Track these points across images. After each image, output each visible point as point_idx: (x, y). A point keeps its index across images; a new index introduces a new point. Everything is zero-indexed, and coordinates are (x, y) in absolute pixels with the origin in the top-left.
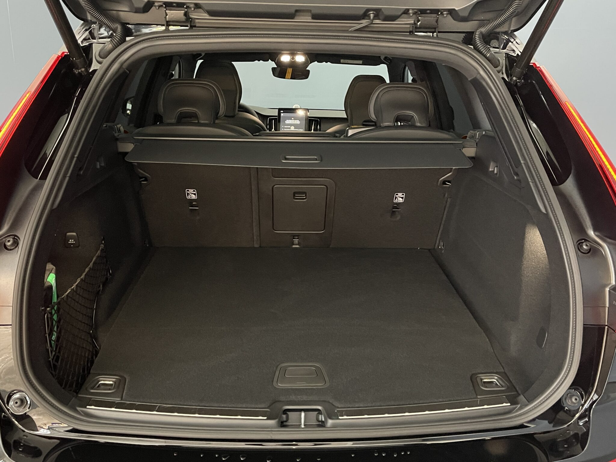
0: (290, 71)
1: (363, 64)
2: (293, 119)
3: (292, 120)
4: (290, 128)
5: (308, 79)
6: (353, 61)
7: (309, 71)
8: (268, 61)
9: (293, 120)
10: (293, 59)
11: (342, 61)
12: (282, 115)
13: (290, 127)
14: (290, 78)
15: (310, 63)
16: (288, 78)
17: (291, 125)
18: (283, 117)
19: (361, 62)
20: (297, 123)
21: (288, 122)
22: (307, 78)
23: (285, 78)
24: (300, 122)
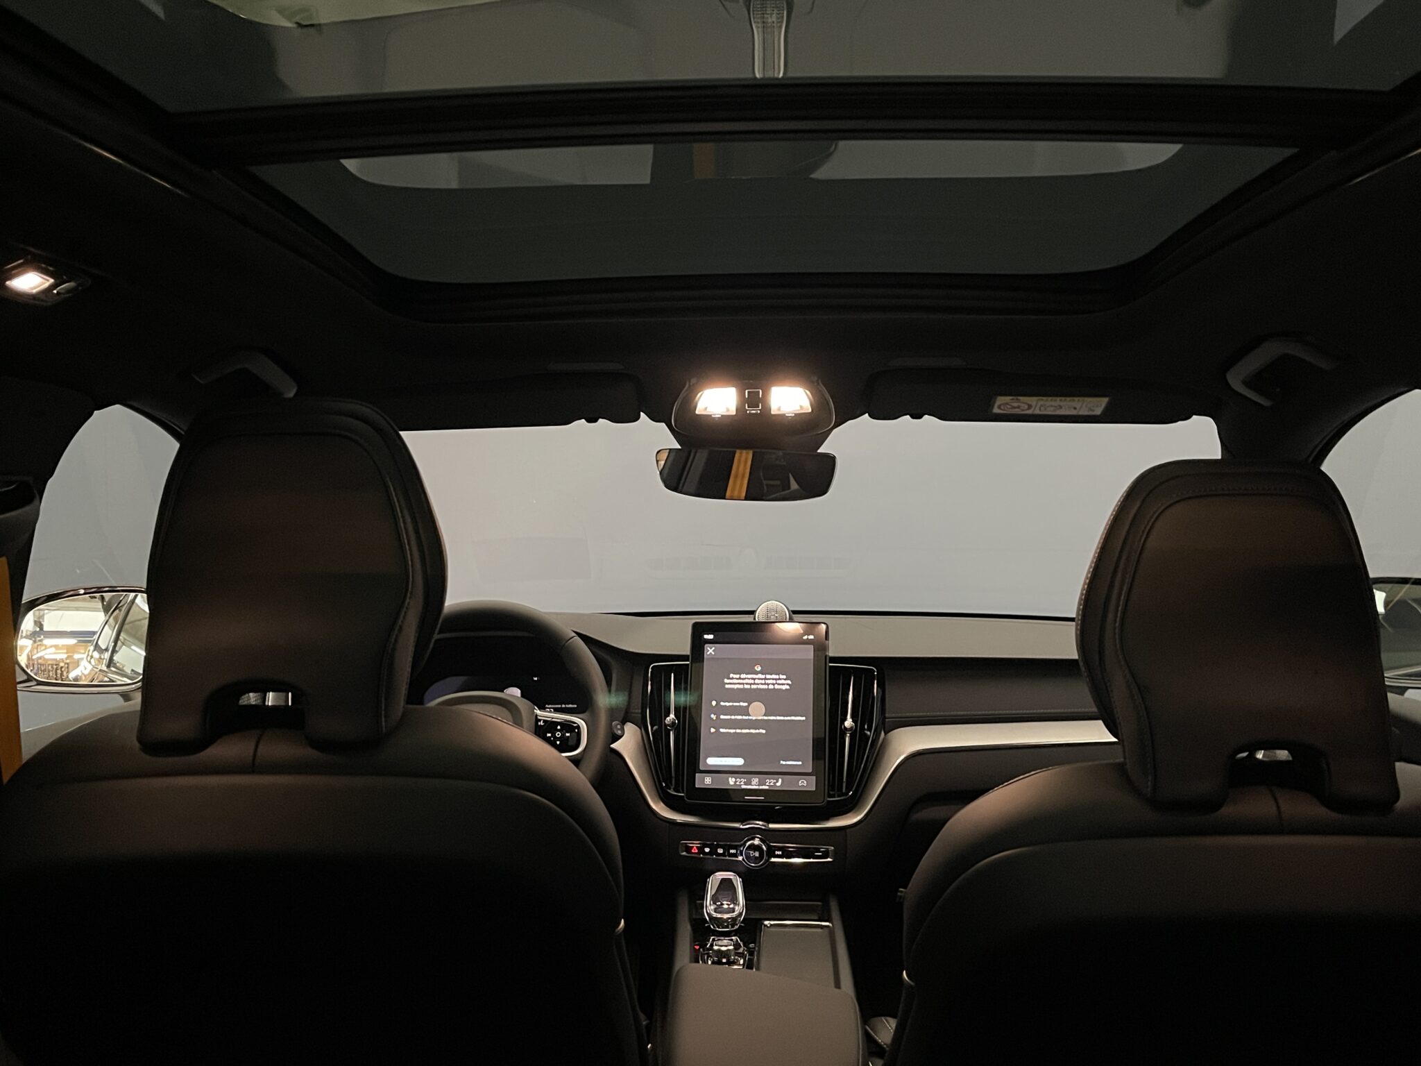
0: (743, 462)
1: (1108, 417)
2: (758, 668)
3: (757, 673)
4: (745, 711)
5: (827, 494)
6: (1057, 401)
7: (830, 461)
8: (637, 418)
9: (760, 676)
10: (753, 400)
11: (1002, 403)
12: (710, 650)
13: (746, 704)
14: (743, 494)
15: (837, 425)
16: (736, 494)
17: (750, 695)
18: (712, 659)
19: (1098, 405)
20: (777, 687)
21: (734, 682)
22: (823, 491)
23: (724, 498)
24: (789, 682)
